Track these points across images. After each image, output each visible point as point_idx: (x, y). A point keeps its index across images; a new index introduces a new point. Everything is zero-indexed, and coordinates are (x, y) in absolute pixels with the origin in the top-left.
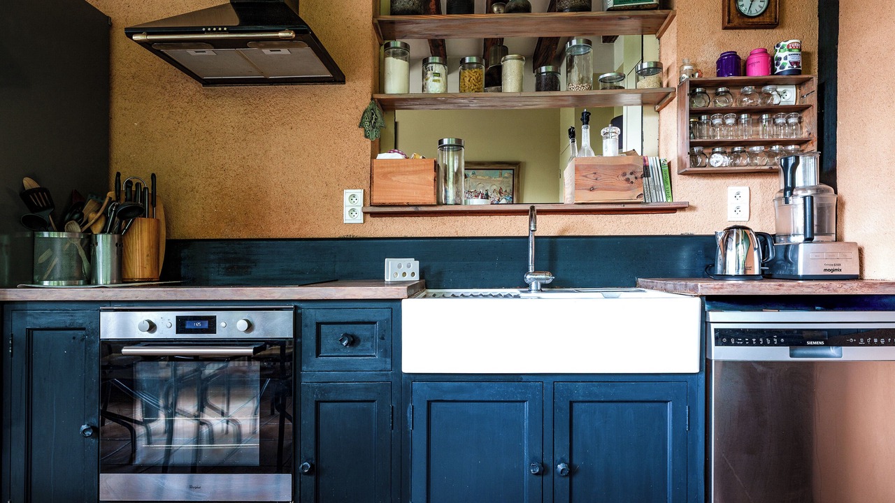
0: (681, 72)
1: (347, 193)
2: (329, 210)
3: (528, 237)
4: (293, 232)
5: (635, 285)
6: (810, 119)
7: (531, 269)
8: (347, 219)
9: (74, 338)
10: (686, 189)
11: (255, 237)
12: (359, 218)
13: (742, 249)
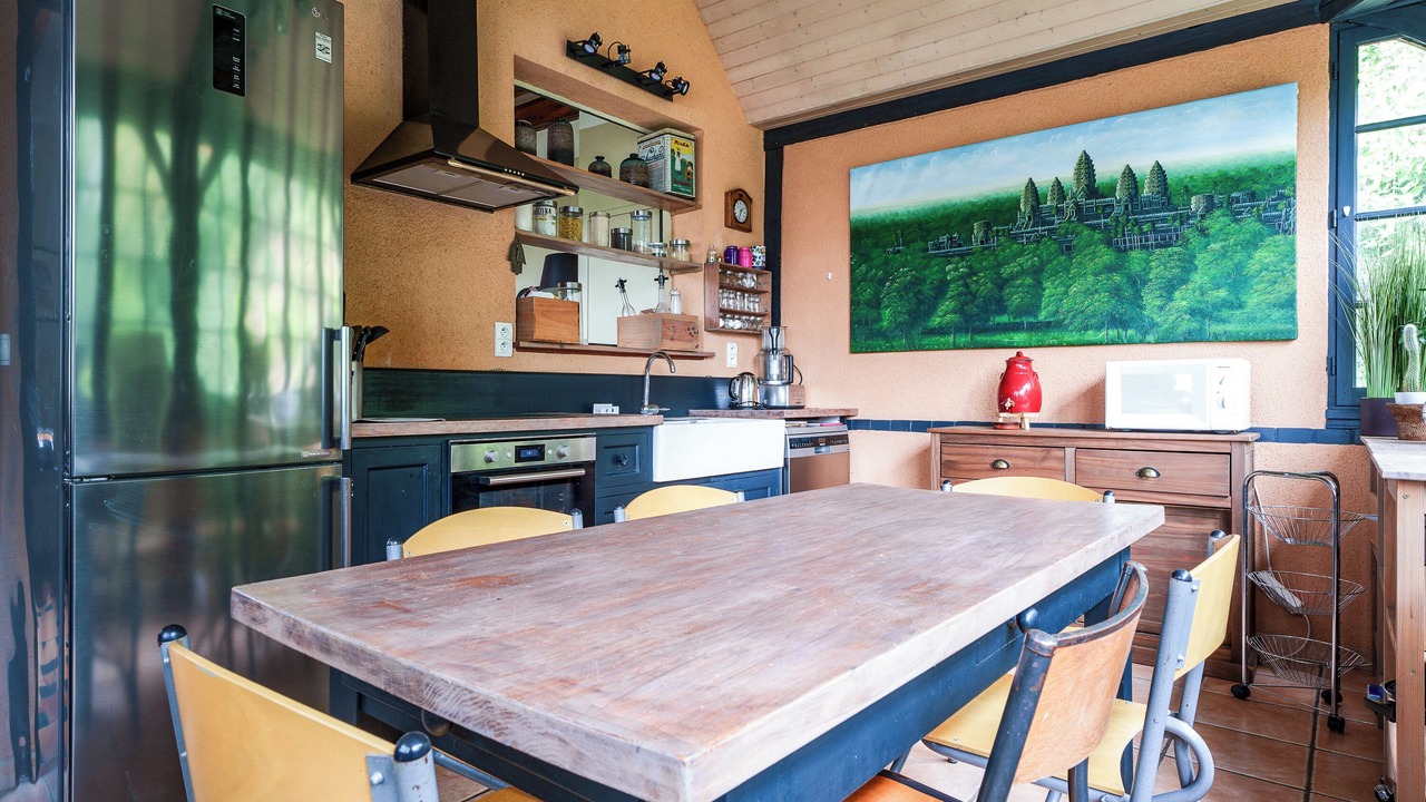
0: (708, 255)
1: (499, 326)
2: (481, 341)
3: (644, 377)
4: (447, 363)
5: (687, 415)
6: (768, 298)
7: (646, 403)
8: (499, 352)
9: (412, 476)
10: (709, 342)
11: (411, 367)
12: (509, 351)
13: (751, 386)
